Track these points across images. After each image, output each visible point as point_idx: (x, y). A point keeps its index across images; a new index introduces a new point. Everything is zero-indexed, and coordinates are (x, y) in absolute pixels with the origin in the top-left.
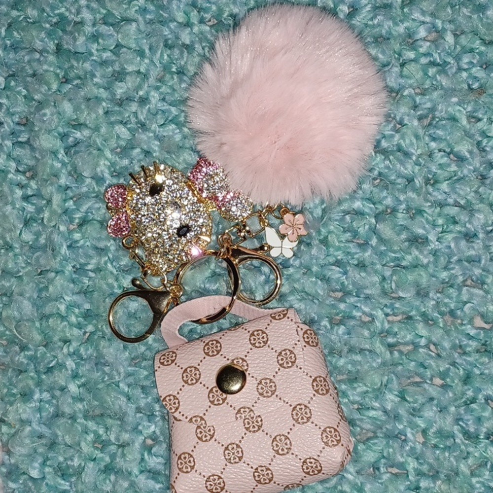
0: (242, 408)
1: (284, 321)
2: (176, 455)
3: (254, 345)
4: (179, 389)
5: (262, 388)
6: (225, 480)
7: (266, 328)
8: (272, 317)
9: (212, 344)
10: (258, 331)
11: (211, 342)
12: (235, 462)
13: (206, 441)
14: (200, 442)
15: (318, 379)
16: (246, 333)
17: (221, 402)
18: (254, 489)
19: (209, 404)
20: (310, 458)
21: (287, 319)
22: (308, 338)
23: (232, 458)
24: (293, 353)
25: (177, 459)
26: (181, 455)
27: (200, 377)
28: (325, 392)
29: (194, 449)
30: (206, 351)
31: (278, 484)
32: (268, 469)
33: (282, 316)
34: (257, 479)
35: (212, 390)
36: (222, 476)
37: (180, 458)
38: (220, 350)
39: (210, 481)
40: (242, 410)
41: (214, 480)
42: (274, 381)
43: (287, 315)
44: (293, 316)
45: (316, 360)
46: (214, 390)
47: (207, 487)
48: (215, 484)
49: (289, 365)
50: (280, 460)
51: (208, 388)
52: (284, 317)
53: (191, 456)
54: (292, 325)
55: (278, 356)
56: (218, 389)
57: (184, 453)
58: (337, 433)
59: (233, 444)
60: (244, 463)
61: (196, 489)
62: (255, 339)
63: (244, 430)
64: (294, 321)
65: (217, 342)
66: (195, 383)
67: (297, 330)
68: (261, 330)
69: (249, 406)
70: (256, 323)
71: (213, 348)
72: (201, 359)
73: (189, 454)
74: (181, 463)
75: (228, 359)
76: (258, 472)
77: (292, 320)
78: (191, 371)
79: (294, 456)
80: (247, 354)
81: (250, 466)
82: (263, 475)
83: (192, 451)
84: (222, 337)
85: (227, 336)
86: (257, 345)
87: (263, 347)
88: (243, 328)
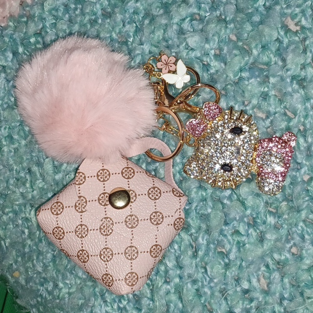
0: (110, 218)
1: (176, 198)
2: (58, 199)
3: (149, 194)
4: (91, 175)
5: (129, 219)
6: (65, 237)
7: (164, 192)
8: (173, 190)
9: (130, 171)
10: (159, 189)
11: (130, 169)
12: (78, 236)
13: (77, 211)
14: (74, 207)
15: (158, 247)
16: (151, 184)
17: (103, 204)
18: (73, 256)
19: (97, 199)
20: (111, 276)
21: (178, 199)
22: (178, 222)
23: (79, 232)
24: (163, 219)
25: (55, 202)
26: (59, 202)
27: (107, 181)
28: (154, 256)
29: (67, 207)
30: (124, 171)
31: (85, 268)
32: (88, 256)
33: (178, 195)
34: (79, 254)
35: (106, 193)
36: (65, 234)
37: (57, 203)
38: (131, 178)
39: (58, 230)
40: (109, 219)
41: (60, 231)
42: (139, 222)
43: (181, 198)
44: (183, 201)
45: (169, 237)
46: (107, 195)
47: (54, 230)
48: (59, 233)
49: (154, 223)
50: (98, 260)
51: (104, 190)
52: (179, 196)
53: (63, 209)
54: (178, 205)
55: (154, 212)
56: (108, 196)
57: (61, 203)
58: (136, 281)
59: (87, 227)
60: (81, 241)
61: (48, 225)
62: (152, 192)
63: (99, 227)
64: (181, 204)
65: (134, 172)
66: (102, 181)
67: (177, 210)
68: (160, 191)
69: (114, 221)
70: (162, 184)
71: (128, 173)
72: (117, 172)
73: (63, 206)
74: (55, 206)
75: (129, 187)
76: (83, 253)
77: (180, 202)
78: (106, 173)
79: (106, 266)
80: (140, 195)
81: (82, 245)
82: (83, 256)
83: (66, 207)
84: (139, 172)
85: (141, 175)
86: (150, 196)
87: (152, 199)
88: (153, 179)
